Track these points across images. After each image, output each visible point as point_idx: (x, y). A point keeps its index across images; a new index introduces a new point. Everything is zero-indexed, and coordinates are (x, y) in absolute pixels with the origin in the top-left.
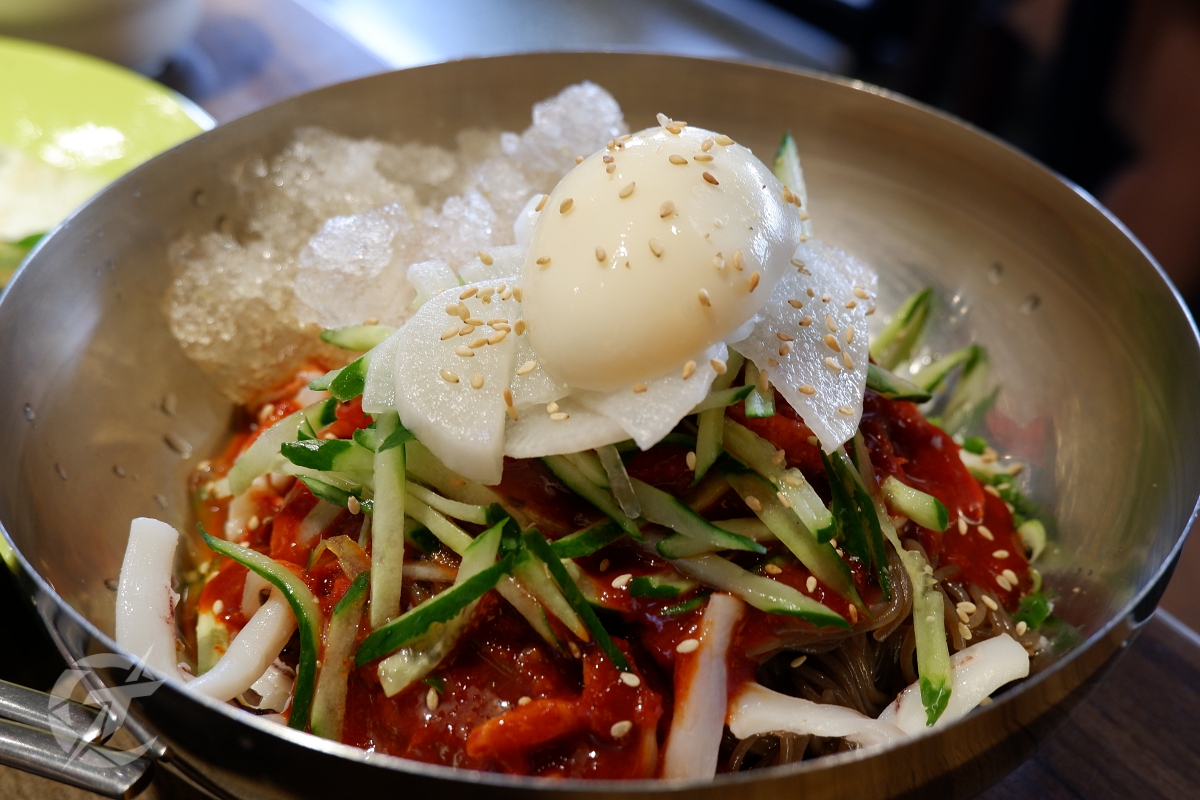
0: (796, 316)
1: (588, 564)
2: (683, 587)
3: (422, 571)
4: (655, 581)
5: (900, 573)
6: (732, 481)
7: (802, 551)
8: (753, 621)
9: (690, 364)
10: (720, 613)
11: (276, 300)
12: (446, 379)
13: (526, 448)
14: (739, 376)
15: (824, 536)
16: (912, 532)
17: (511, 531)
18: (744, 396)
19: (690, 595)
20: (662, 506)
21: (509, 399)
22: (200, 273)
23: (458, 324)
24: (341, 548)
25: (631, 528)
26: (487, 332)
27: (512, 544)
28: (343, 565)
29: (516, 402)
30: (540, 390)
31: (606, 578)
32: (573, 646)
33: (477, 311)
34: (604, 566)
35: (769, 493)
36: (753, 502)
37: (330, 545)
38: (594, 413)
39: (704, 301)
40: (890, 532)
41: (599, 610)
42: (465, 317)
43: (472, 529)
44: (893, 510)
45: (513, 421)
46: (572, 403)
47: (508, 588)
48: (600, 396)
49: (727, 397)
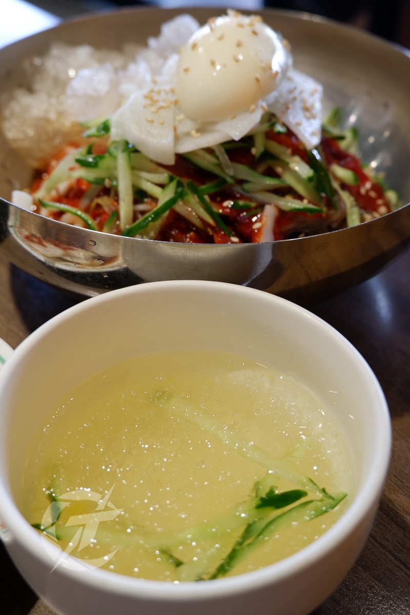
0: (291, 96)
1: (213, 198)
2: (253, 205)
3: (141, 207)
4: (241, 203)
5: (340, 199)
6: (270, 162)
7: (300, 189)
8: (283, 216)
9: (252, 107)
10: (270, 212)
11: (52, 116)
12: (148, 121)
13: (186, 147)
14: (270, 118)
15: (310, 179)
16: (344, 186)
17: (179, 184)
18: (273, 125)
19: (256, 208)
20: (242, 171)
21: (175, 129)
22: (15, 107)
23: (148, 102)
24: (105, 202)
25: (229, 180)
26: (162, 104)
27: (180, 190)
28: (106, 209)
29: (179, 131)
30: (187, 126)
31: (220, 204)
32: (209, 230)
33: (156, 97)
34: (219, 199)
35: (286, 166)
36: (279, 170)
37: (99, 201)
38: (212, 131)
39: (257, 80)
40: (336, 185)
41: (220, 215)
42: (151, 99)
43: (162, 186)
44: (337, 178)
45: (177, 139)
46: (202, 130)
47: (180, 207)
48: (214, 123)
49: (266, 127)
